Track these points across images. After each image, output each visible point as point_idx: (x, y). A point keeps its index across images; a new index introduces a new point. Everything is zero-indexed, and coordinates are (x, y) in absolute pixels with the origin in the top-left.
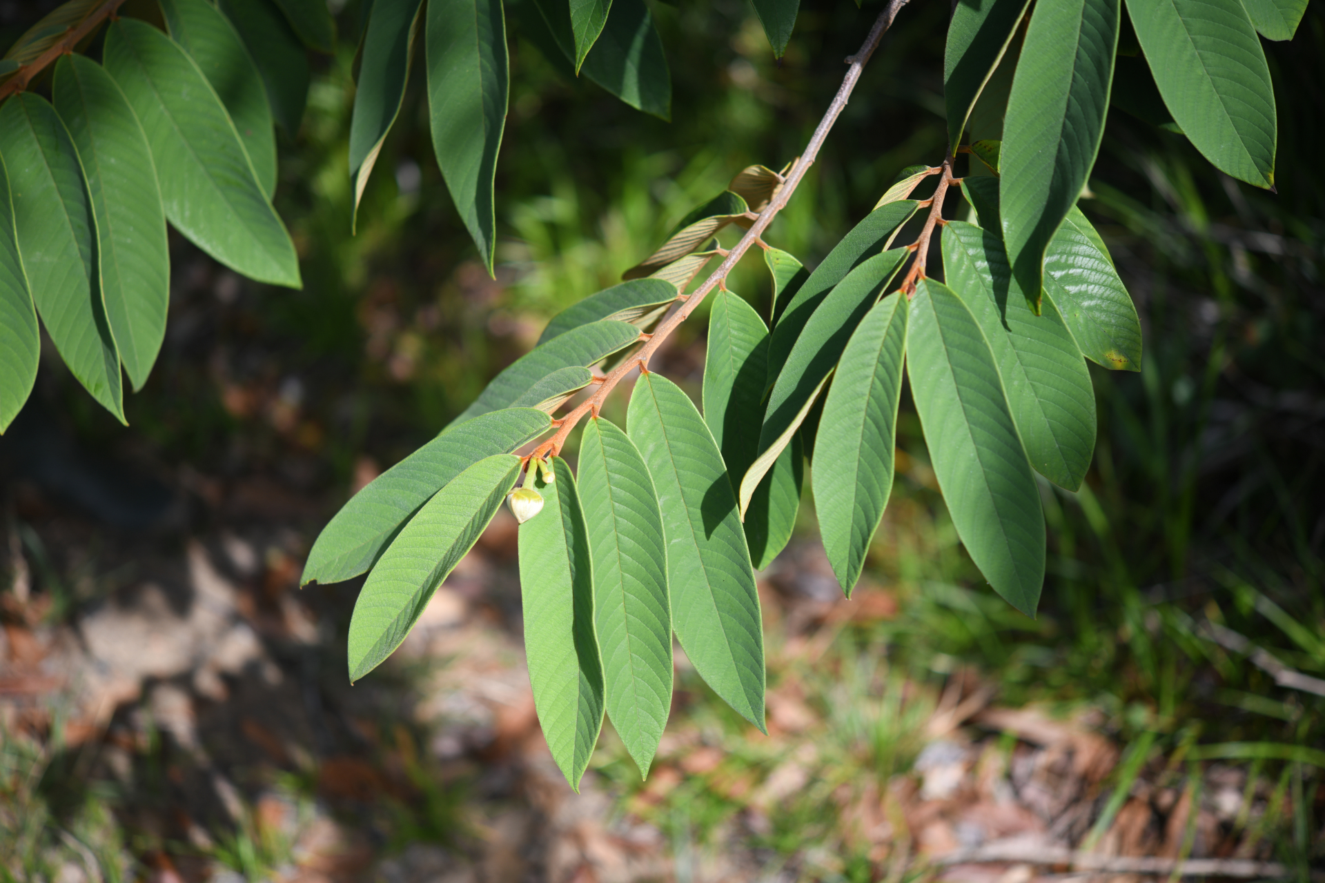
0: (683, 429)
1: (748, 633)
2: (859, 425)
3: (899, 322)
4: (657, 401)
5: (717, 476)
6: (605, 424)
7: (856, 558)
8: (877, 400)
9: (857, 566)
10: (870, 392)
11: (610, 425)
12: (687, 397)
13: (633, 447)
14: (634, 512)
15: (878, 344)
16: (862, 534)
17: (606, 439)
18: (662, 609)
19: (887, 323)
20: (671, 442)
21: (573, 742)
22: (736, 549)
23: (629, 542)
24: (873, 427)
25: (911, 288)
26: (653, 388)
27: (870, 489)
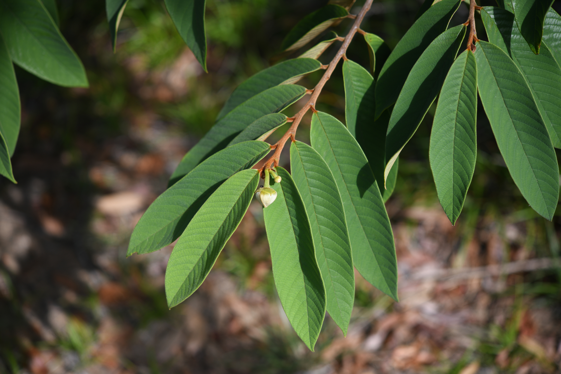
0: (340, 141)
1: (386, 249)
2: (453, 128)
3: (471, 67)
4: (324, 127)
5: (362, 165)
6: (301, 144)
7: (458, 202)
9: (459, 206)
10: (458, 109)
11: (303, 145)
12: (341, 122)
13: (318, 155)
14: (322, 191)
15: (460, 81)
16: (461, 189)
17: (302, 152)
18: (344, 242)
19: (463, 69)
20: (334, 149)
21: (307, 324)
22: (376, 204)
23: (321, 208)
24: (462, 128)
25: (473, 48)
26: (321, 120)
27: (463, 163)
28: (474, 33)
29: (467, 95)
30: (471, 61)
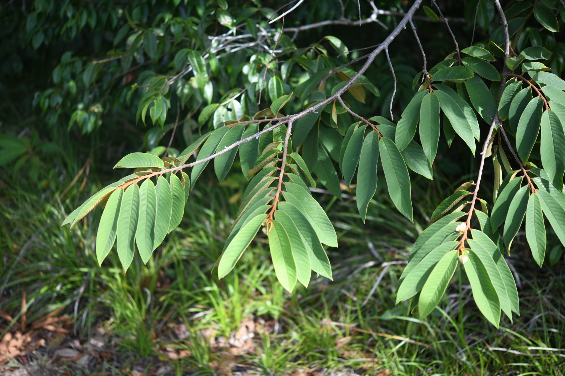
1: (512, 288)
2: (534, 225)
3: (537, 199)
5: (495, 250)
8: (537, 218)
9: (543, 258)
10: (534, 217)
15: (533, 205)
16: (542, 250)
19: (534, 201)
22: (504, 267)
24: (537, 225)
25: (535, 192)
27: (540, 239)
28: (533, 187)
29: (537, 210)
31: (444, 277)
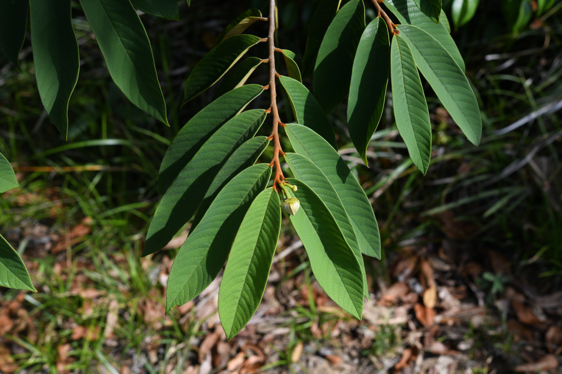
0: (310, 143)
1: (367, 219)
2: (405, 99)
3: (404, 47)
4: (295, 135)
6: (291, 155)
7: (426, 155)
8: (409, 85)
9: (428, 158)
10: (404, 83)
11: (293, 154)
12: (307, 127)
13: (306, 159)
14: (316, 188)
16: (424, 144)
17: (294, 161)
18: (345, 223)
19: (399, 50)
20: (308, 151)
21: (350, 299)
22: (351, 184)
24: (412, 97)
25: (396, 32)
26: (291, 131)
27: (420, 124)
28: (390, 21)
29: (409, 70)
30: (402, 43)
31: (258, 246)
